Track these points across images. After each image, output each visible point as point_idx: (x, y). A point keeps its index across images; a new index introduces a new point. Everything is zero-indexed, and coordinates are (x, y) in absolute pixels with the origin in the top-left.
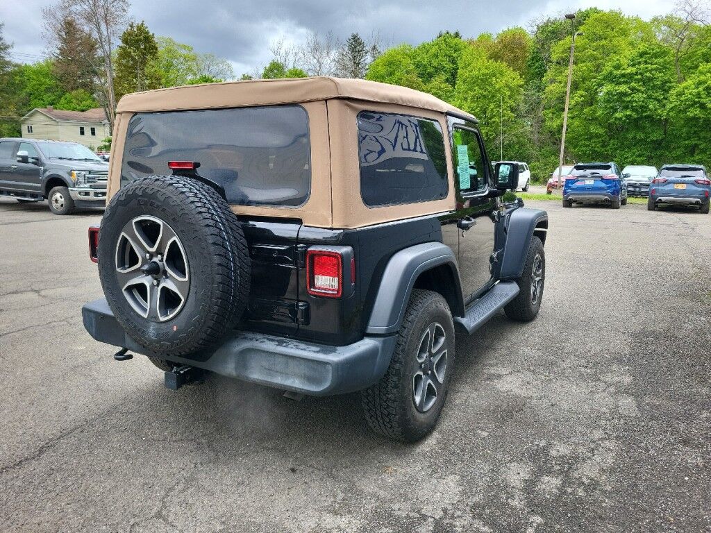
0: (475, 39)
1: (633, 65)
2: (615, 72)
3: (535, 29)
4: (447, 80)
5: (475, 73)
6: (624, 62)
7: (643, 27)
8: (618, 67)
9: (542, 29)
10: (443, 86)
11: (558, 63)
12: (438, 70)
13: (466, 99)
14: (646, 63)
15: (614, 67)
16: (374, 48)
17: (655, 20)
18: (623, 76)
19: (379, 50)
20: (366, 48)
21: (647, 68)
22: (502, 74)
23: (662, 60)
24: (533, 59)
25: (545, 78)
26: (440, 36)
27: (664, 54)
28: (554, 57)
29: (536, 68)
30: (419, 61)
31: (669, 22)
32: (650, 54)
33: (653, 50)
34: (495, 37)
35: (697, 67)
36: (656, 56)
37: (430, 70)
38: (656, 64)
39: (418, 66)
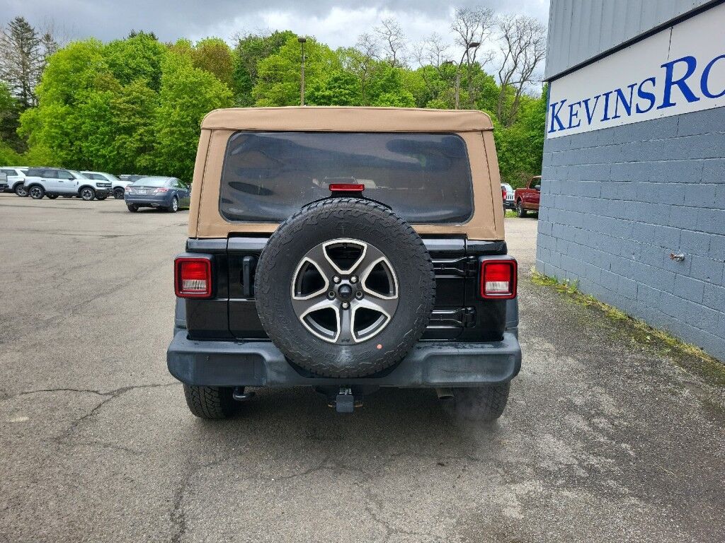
0: (174, 43)
1: (330, 89)
2: (316, 93)
3: (238, 43)
4: (148, 84)
5: (182, 79)
6: (323, 85)
7: (331, 55)
8: (318, 89)
9: (244, 44)
10: (146, 89)
11: (265, 79)
12: (137, 72)
13: (174, 107)
14: (340, 87)
15: (315, 89)
16: (48, 38)
17: (340, 50)
18: (323, 97)
19: (54, 41)
20: (39, 37)
21: (341, 92)
22: (210, 83)
23: (352, 87)
24: (238, 72)
25: (253, 93)
26: (133, 35)
27: (352, 81)
28: (261, 72)
29: (242, 81)
30: (112, 60)
31: (351, 52)
32: (342, 80)
33: (344, 76)
34: (195, 44)
35: (378, 96)
36: (347, 82)
37: (127, 71)
38: (348, 89)
39: (112, 65)
